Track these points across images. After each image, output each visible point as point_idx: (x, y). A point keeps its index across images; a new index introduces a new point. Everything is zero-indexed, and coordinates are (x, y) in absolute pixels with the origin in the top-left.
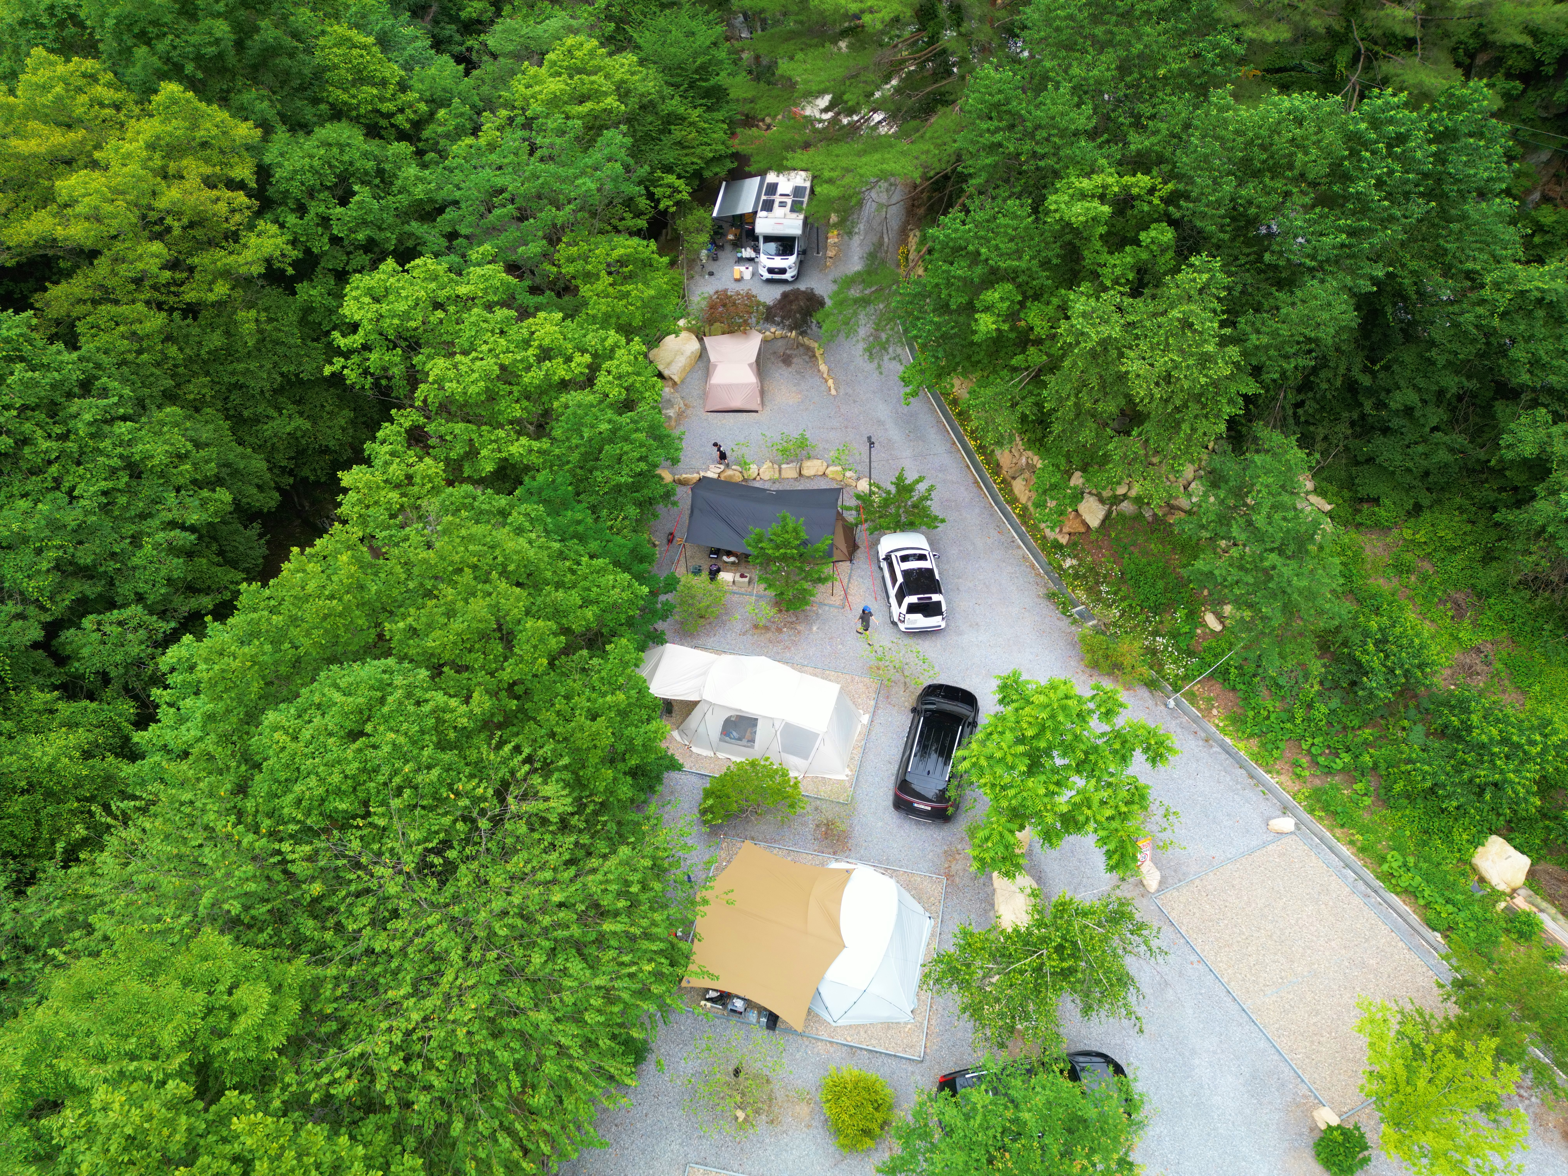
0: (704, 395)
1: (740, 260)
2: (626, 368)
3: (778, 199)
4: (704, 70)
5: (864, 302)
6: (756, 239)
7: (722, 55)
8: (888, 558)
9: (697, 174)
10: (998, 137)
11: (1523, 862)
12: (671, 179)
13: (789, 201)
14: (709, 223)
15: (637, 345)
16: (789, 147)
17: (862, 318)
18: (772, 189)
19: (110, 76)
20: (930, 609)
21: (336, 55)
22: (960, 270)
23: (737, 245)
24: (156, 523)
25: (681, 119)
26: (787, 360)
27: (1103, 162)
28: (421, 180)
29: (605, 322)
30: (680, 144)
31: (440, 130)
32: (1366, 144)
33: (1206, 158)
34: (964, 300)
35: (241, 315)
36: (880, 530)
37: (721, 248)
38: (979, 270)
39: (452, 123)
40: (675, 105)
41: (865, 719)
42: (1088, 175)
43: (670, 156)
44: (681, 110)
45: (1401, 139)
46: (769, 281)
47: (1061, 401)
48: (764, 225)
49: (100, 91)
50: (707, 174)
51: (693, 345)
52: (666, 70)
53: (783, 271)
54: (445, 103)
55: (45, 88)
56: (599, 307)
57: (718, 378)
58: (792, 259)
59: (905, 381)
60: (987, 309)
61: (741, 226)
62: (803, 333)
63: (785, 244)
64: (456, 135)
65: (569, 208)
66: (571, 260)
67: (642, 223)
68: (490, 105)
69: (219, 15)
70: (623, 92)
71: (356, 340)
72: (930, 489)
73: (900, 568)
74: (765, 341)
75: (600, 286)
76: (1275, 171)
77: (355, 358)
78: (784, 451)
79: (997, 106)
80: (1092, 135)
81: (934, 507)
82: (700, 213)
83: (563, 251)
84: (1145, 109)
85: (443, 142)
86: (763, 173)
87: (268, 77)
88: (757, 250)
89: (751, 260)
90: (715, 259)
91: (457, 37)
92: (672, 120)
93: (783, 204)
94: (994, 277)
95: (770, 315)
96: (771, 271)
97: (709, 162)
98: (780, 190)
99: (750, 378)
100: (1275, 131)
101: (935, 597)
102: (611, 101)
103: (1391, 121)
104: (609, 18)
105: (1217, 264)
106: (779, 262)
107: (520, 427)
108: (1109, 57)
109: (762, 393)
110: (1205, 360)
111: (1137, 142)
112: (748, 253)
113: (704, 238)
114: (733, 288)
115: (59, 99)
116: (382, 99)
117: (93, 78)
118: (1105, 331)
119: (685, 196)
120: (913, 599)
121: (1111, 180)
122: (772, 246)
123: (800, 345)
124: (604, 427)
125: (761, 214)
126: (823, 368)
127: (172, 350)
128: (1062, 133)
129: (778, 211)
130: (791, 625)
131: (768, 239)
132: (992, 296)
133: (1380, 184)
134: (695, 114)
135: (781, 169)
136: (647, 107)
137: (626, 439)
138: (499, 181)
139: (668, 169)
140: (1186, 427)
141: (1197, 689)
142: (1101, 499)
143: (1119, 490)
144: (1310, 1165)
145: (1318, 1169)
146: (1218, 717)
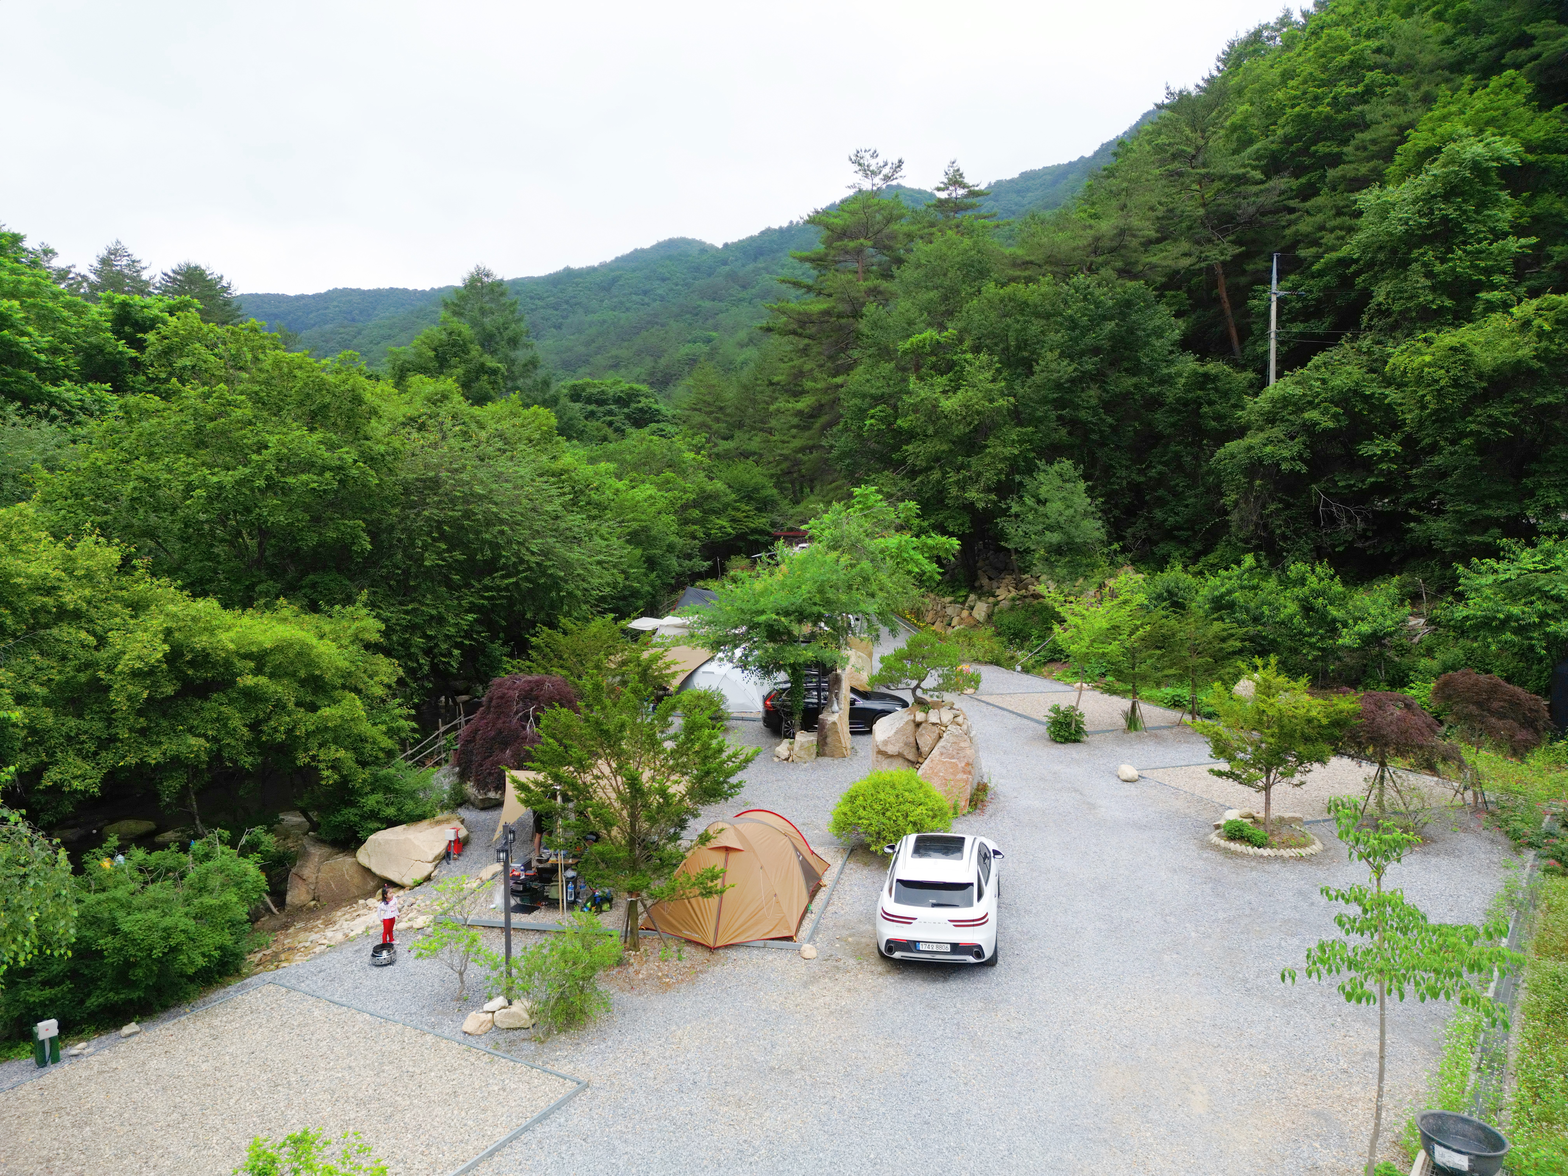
141: (1044, 669)
142: (987, 604)
143: (1000, 598)
144: (1045, 742)
145: (1050, 743)
146: (1056, 675)
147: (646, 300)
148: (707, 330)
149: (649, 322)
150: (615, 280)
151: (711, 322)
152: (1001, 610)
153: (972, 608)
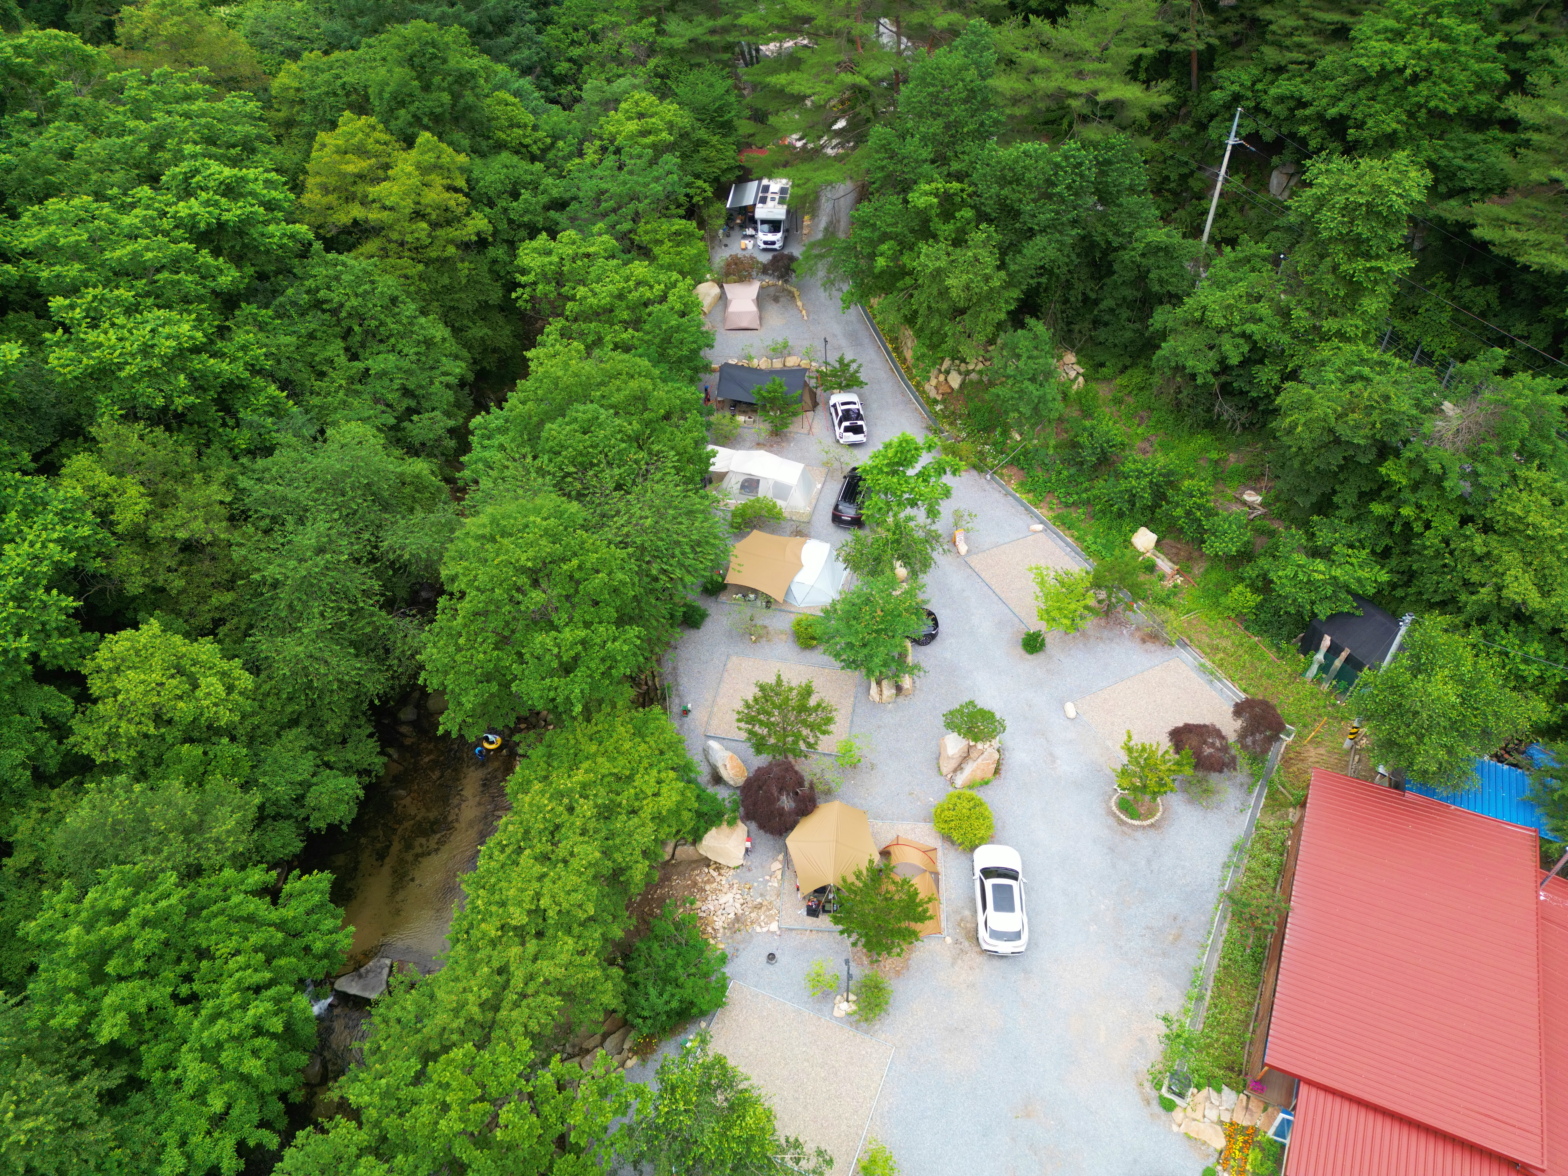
0: (724, 320)
1: (746, 237)
2: (682, 293)
3: (770, 196)
4: (720, 110)
5: (821, 257)
6: (755, 222)
7: (732, 99)
8: (834, 406)
9: (717, 180)
10: (885, 162)
11: (1153, 537)
12: (700, 183)
13: (777, 197)
14: (724, 212)
15: (689, 280)
16: (776, 165)
17: (820, 265)
18: (766, 189)
19: (381, 126)
20: (857, 430)
21: (499, 110)
22: (865, 233)
23: (743, 226)
24: (438, 372)
25: (706, 143)
26: (776, 299)
27: (936, 176)
28: (556, 186)
29: (670, 267)
30: (706, 160)
31: (560, 154)
32: (1062, 168)
33: (985, 175)
34: (869, 250)
35: (460, 265)
36: (830, 389)
37: (732, 228)
38: (877, 234)
39: (567, 150)
40: (702, 134)
41: (819, 486)
42: (929, 183)
43: (699, 168)
44: (706, 137)
45: (1081, 164)
46: (765, 250)
47: (921, 304)
48: (761, 212)
49: (377, 135)
50: (723, 179)
51: (716, 290)
52: (695, 110)
53: (773, 243)
54: (563, 138)
55: (353, 135)
56: (665, 260)
57: (733, 308)
58: (779, 235)
59: (844, 301)
60: (881, 255)
61: (745, 214)
62: (786, 281)
63: (774, 225)
64: (568, 157)
65: (647, 201)
66: (646, 232)
67: (681, 212)
68: (588, 137)
69: (444, 90)
70: (671, 126)
71: (531, 278)
72: (860, 366)
73: (840, 409)
74: (761, 288)
75: (665, 247)
76: (1018, 182)
77: (528, 289)
78: (774, 350)
79: (883, 146)
80: (933, 162)
81: (862, 376)
82: (718, 205)
83: (642, 227)
84: (958, 148)
85: (560, 162)
86: (760, 179)
87: (464, 124)
88: (756, 230)
89: (752, 236)
90: (728, 236)
91: (552, 87)
92: (700, 143)
93: (773, 199)
94: (885, 237)
95: (765, 270)
96: (765, 243)
97: (724, 171)
98: (771, 190)
99: (753, 308)
100: (1016, 161)
101: (860, 423)
102: (664, 135)
103: (1073, 156)
104: (657, 75)
105: (992, 229)
106: (770, 237)
107: (626, 324)
108: (940, 122)
109: (761, 318)
110: (987, 279)
111: (955, 166)
112: (750, 231)
113: (721, 221)
114: (740, 254)
115: (361, 141)
116: (525, 136)
117: (374, 128)
118: (938, 264)
119: (710, 194)
120: (847, 424)
121: (940, 185)
122: (766, 227)
123: (784, 290)
124: (673, 323)
125: (759, 205)
126: (799, 303)
127: (424, 286)
128: (916, 161)
129: (770, 203)
130: (778, 443)
131: (764, 222)
132: (884, 247)
133: (1069, 187)
134: (715, 139)
135: (770, 178)
136: (684, 135)
137: (685, 331)
138: (604, 186)
139: (698, 176)
140: (983, 316)
141: (1005, 471)
142: (960, 373)
143: (971, 367)
144: (1020, 650)
145: (1023, 652)
146: (1014, 484)
152: (971, 381)
153: (947, 372)
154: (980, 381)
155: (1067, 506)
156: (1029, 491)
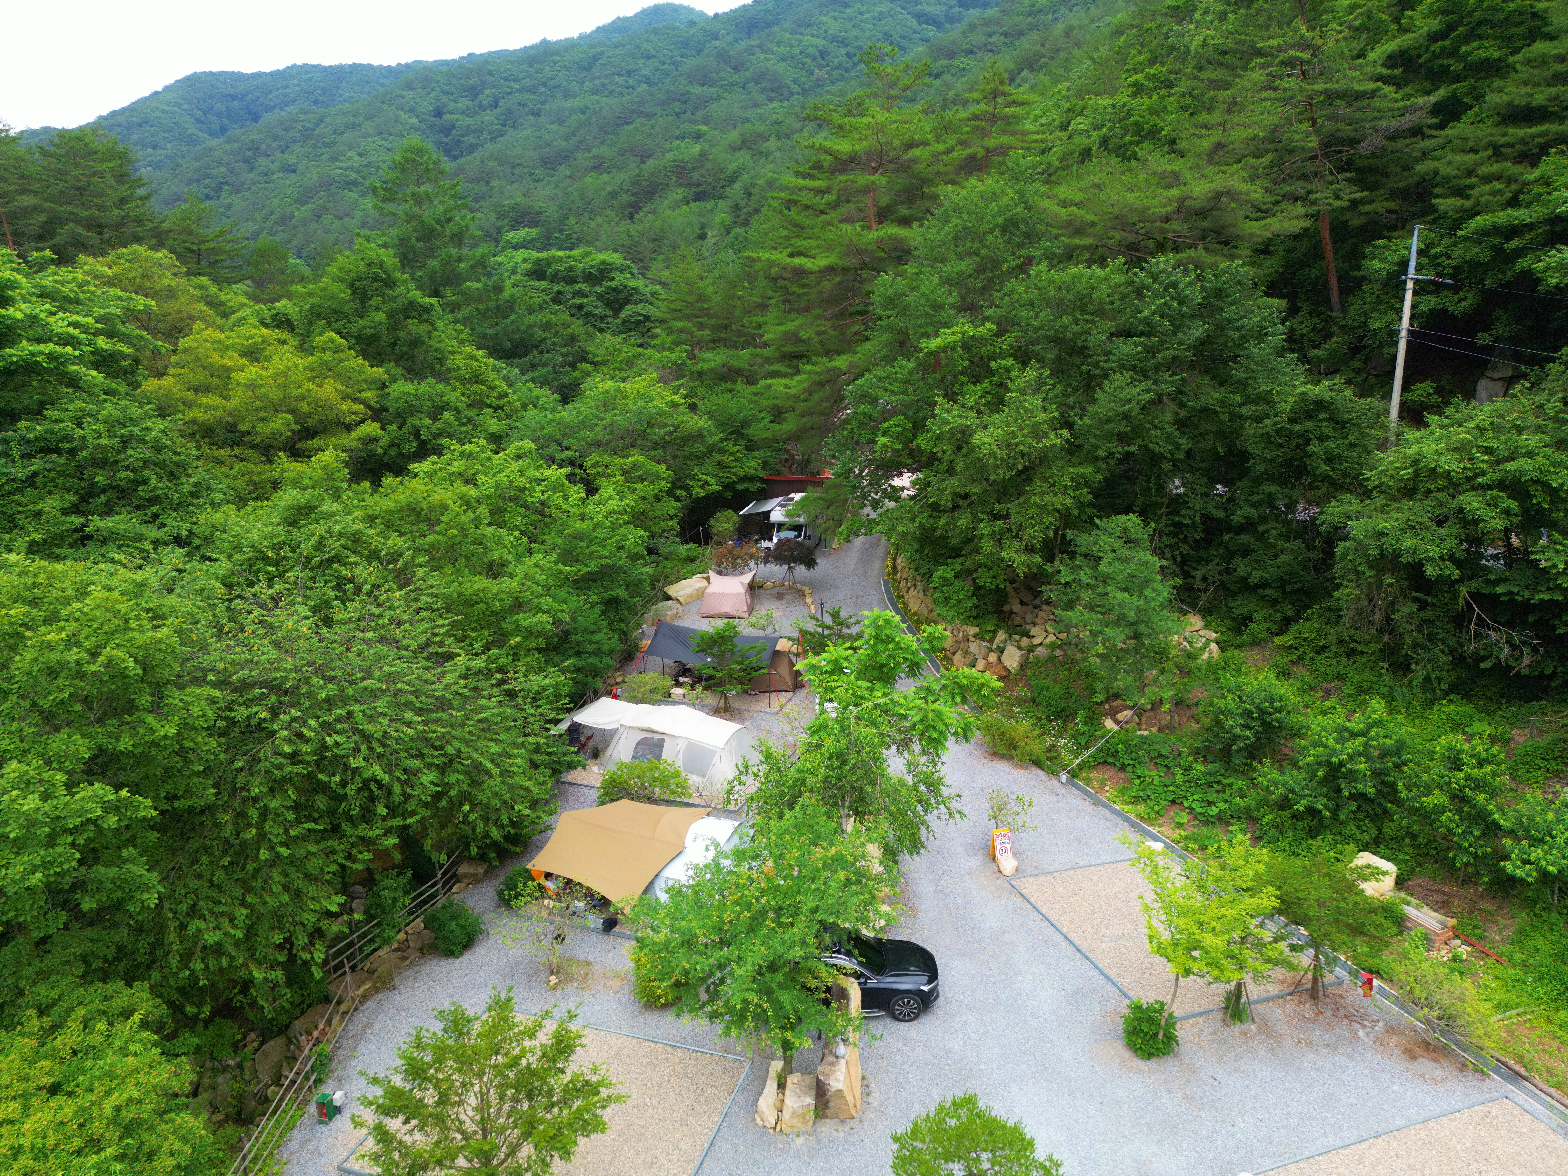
0: (701, 607)
4: (745, 422)
18: (791, 499)
25: (723, 451)
26: (779, 597)
40: (719, 440)
44: (724, 444)
48: (778, 515)
51: (702, 584)
57: (712, 589)
88: (772, 539)
92: (716, 449)
99: (741, 591)
109: (751, 607)
113: (730, 526)
119: (715, 489)
121: (968, 329)
123: (793, 588)
125: (777, 509)
126: (809, 601)
131: (781, 527)
132: (889, 424)
134: (735, 449)
141: (1093, 774)
142: (1019, 648)
143: (1036, 641)
144: (1120, 1051)
145: (1127, 1054)
146: (1110, 791)
147: (631, 82)
148: (695, 123)
149: (633, 112)
150: (596, 58)
151: (700, 113)
152: (1038, 659)
153: (1002, 650)
154: (1051, 660)
155: (1207, 821)
156: (1136, 800)
